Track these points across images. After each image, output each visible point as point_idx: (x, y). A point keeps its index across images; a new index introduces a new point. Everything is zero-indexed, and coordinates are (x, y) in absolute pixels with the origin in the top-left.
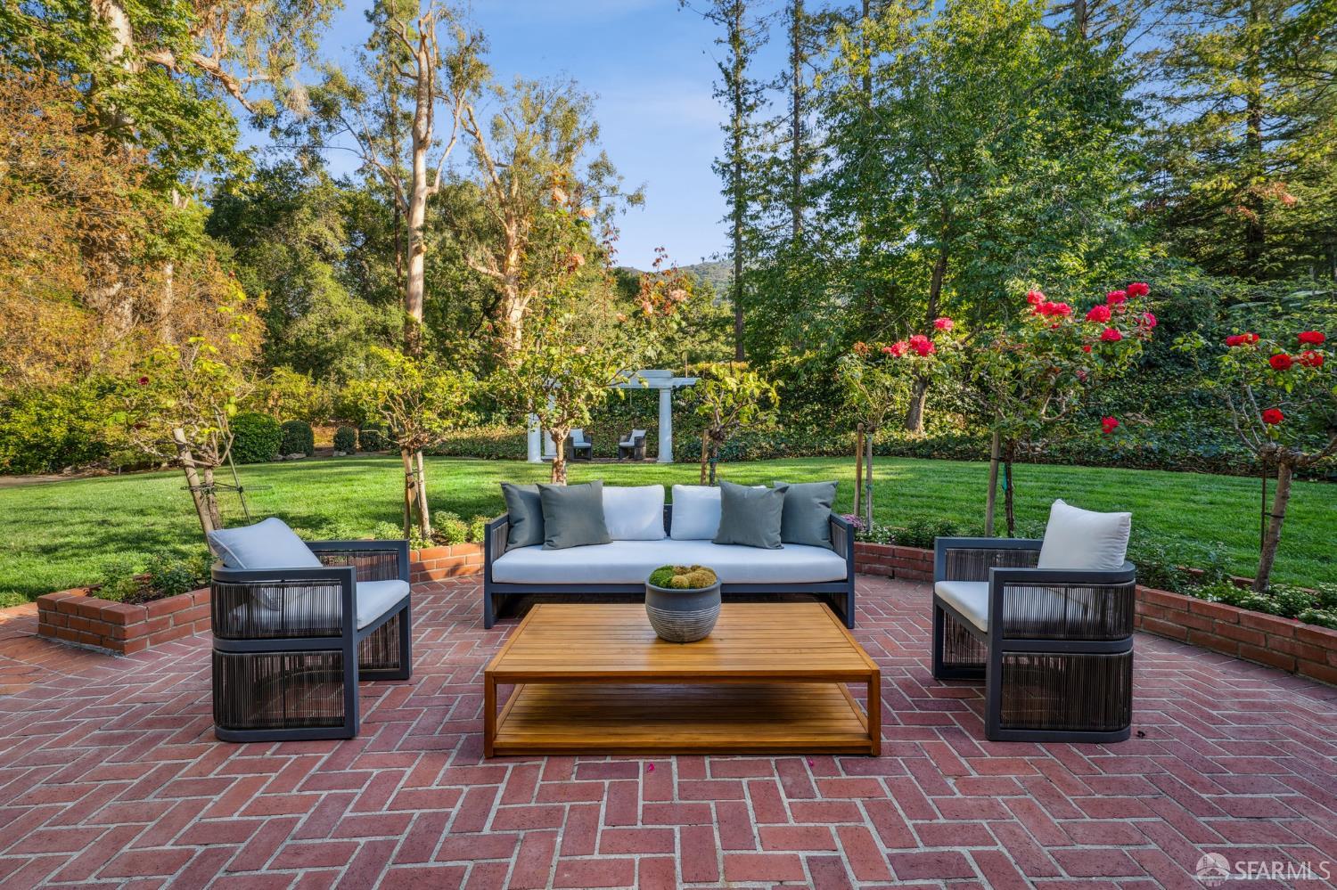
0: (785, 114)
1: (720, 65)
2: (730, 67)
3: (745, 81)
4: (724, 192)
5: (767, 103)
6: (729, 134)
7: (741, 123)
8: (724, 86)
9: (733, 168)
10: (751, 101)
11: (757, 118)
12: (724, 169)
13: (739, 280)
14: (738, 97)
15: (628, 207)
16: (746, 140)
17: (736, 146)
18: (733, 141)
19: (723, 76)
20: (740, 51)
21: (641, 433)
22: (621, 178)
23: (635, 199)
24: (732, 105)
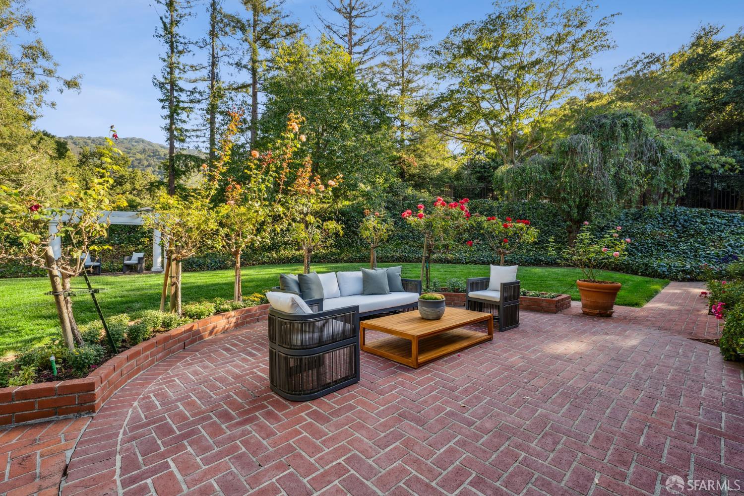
0: (206, 64)
1: (161, 18)
2: (168, 21)
3: (177, 34)
4: (161, 101)
5: (191, 53)
6: (165, 64)
7: (174, 60)
8: (161, 31)
9: (168, 87)
10: (180, 48)
11: (184, 60)
12: (162, 86)
13: (171, 159)
14: (172, 43)
15: (65, 88)
16: (177, 71)
17: (171, 73)
18: (168, 70)
19: (162, 26)
20: (175, 14)
21: (141, 255)
22: (55, 64)
23: (71, 84)
24: (167, 46)
